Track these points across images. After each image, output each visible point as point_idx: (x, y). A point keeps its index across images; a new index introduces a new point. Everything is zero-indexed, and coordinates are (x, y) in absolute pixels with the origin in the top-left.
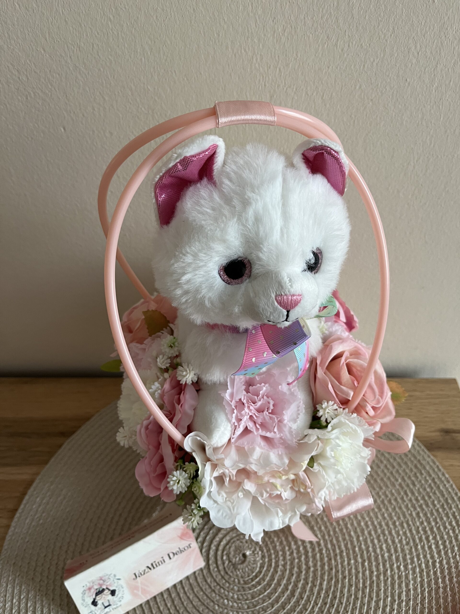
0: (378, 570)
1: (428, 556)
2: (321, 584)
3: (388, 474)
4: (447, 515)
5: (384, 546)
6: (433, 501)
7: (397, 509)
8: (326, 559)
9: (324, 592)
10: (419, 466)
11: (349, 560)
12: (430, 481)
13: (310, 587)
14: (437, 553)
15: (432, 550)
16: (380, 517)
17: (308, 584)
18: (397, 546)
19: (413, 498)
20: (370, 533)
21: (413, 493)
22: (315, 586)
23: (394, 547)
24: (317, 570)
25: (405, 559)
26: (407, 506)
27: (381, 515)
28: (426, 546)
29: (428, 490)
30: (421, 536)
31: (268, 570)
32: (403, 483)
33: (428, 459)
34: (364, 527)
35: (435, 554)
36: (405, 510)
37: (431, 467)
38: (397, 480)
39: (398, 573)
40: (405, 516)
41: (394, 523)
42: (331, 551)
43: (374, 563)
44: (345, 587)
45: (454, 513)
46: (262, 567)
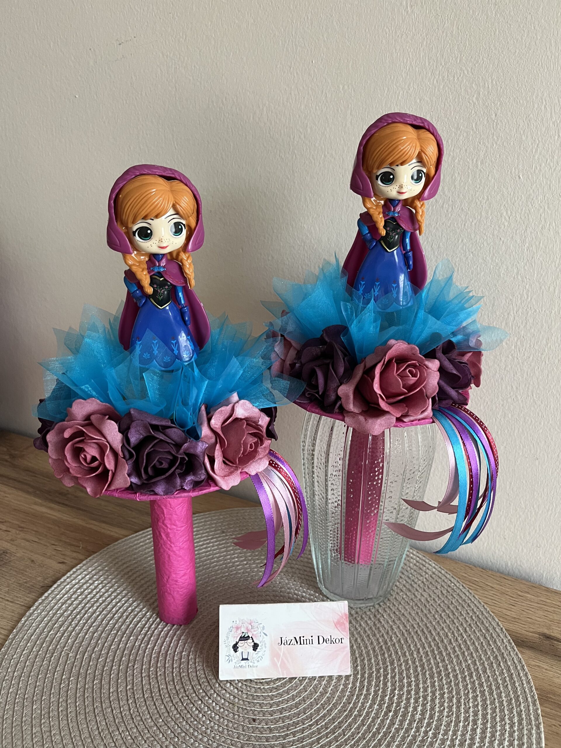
10: (499, 658)
33: (513, 656)
37: (514, 662)
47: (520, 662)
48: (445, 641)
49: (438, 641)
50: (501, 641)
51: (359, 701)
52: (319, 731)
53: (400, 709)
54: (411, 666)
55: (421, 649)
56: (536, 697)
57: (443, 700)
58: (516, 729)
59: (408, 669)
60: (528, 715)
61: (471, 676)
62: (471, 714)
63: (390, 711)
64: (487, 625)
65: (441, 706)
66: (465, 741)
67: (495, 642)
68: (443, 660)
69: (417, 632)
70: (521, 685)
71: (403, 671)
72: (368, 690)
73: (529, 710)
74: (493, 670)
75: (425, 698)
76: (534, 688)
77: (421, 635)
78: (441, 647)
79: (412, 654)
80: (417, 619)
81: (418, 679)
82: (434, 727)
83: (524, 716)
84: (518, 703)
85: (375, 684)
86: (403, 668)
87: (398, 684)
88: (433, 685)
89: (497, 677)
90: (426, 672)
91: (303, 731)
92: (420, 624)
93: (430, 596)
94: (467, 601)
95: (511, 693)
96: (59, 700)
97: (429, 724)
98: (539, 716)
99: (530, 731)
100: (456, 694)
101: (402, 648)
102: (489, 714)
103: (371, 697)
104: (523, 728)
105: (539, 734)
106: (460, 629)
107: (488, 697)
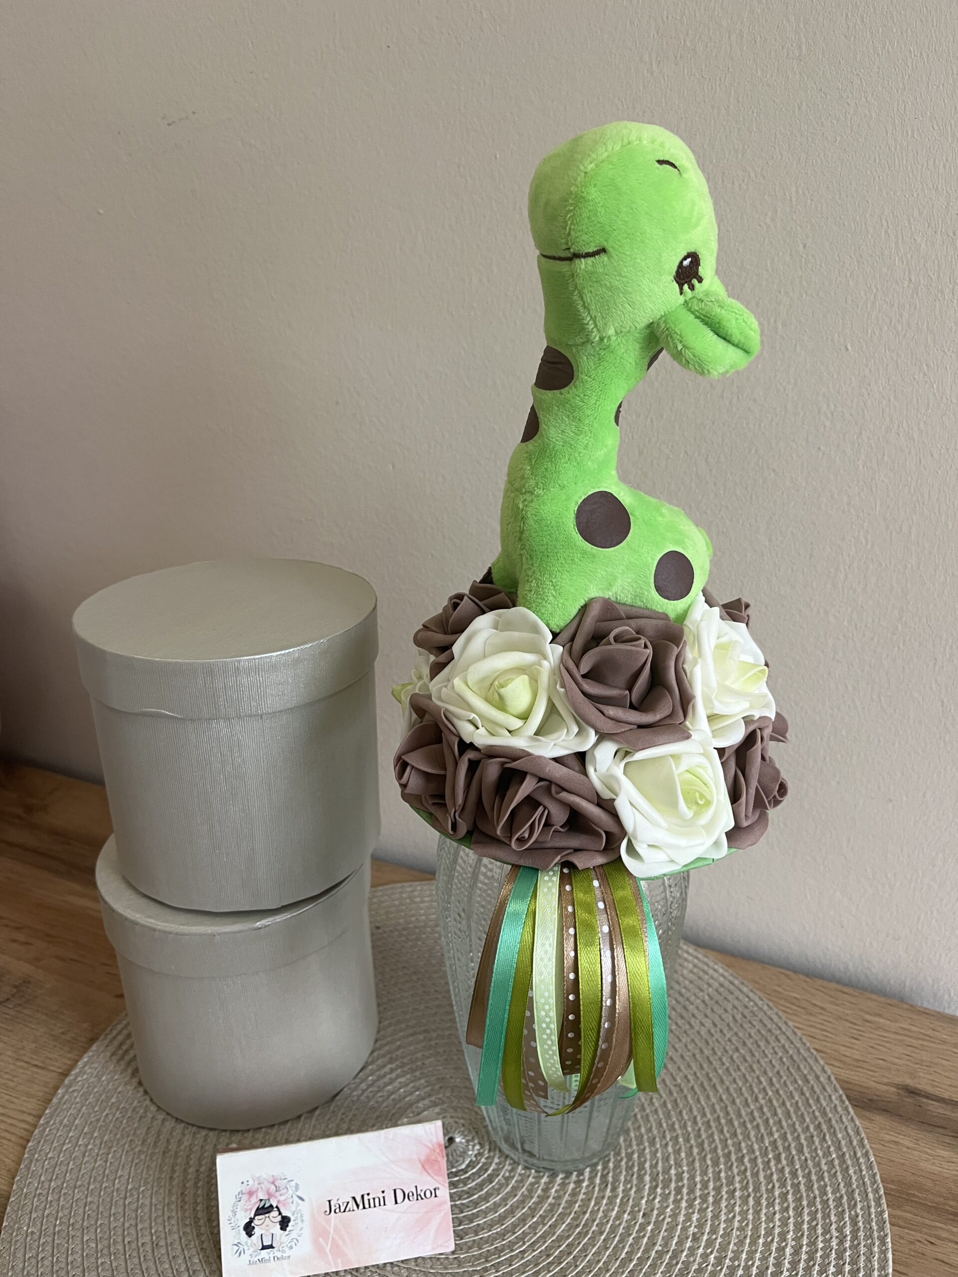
0: (666, 1244)
1: (771, 1260)
2: (554, 1227)
3: (759, 1121)
4: (840, 1215)
5: (695, 1216)
6: (826, 1186)
7: (748, 1173)
8: (581, 1196)
9: (554, 1238)
10: (824, 1127)
11: (622, 1212)
12: (834, 1156)
13: (534, 1223)
14: (789, 1263)
15: (784, 1254)
16: (711, 1175)
17: (533, 1217)
18: (719, 1225)
19: (787, 1170)
20: (679, 1190)
21: (791, 1163)
22: (544, 1225)
23: (711, 1225)
24: (560, 1205)
25: (723, 1248)
26: (769, 1178)
27: (713, 1172)
28: (775, 1246)
29: (825, 1168)
30: (774, 1227)
31: (478, 1174)
32: (779, 1143)
33: (847, 1123)
34: (674, 1178)
35: (786, 1261)
36: (762, 1179)
37: (848, 1134)
38: (771, 1134)
39: (700, 1264)
40: (757, 1189)
41: (732, 1193)
42: (597, 1188)
43: (662, 1234)
44: (594, 1245)
45: (857, 1216)
46: (471, 1165)
47: (858, 1133)
48: (738, 1101)
49: (726, 1102)
50: (827, 1098)
51: (599, 1209)
52: (536, 1262)
53: (664, 1219)
54: (683, 1147)
55: (699, 1118)
56: (882, 1192)
57: (732, 1202)
58: (847, 1244)
59: (677, 1152)
60: (868, 1221)
61: (778, 1158)
62: (778, 1223)
63: (649, 1223)
64: (806, 1072)
65: (729, 1212)
66: (767, 1268)
67: (818, 1100)
68: (735, 1135)
69: (692, 1088)
70: (858, 1172)
71: (669, 1155)
72: (614, 1189)
73: (870, 1215)
74: (814, 1147)
75: (704, 1198)
76: (878, 1177)
77: (699, 1092)
78: (731, 1112)
79: (685, 1127)
80: (693, 1065)
81: (694, 1168)
82: (717, 1246)
83: (860, 1224)
84: (853, 1202)
85: (626, 1180)
86: (670, 1149)
87: (661, 1178)
88: (717, 1178)
89: (820, 1161)
90: (706, 1155)
91: (510, 1261)
92: (698, 1074)
93: (715, 1025)
94: (774, 1031)
95: (842, 1185)
96: (123, 1224)
97: (710, 1243)
98: (885, 1223)
99: (869, 1247)
100: (753, 1190)
101: (668, 1116)
102: (806, 1223)
103: (618, 1201)
104: (859, 1244)
105: (884, 1252)
106: (763, 1079)
107: (804, 1195)
